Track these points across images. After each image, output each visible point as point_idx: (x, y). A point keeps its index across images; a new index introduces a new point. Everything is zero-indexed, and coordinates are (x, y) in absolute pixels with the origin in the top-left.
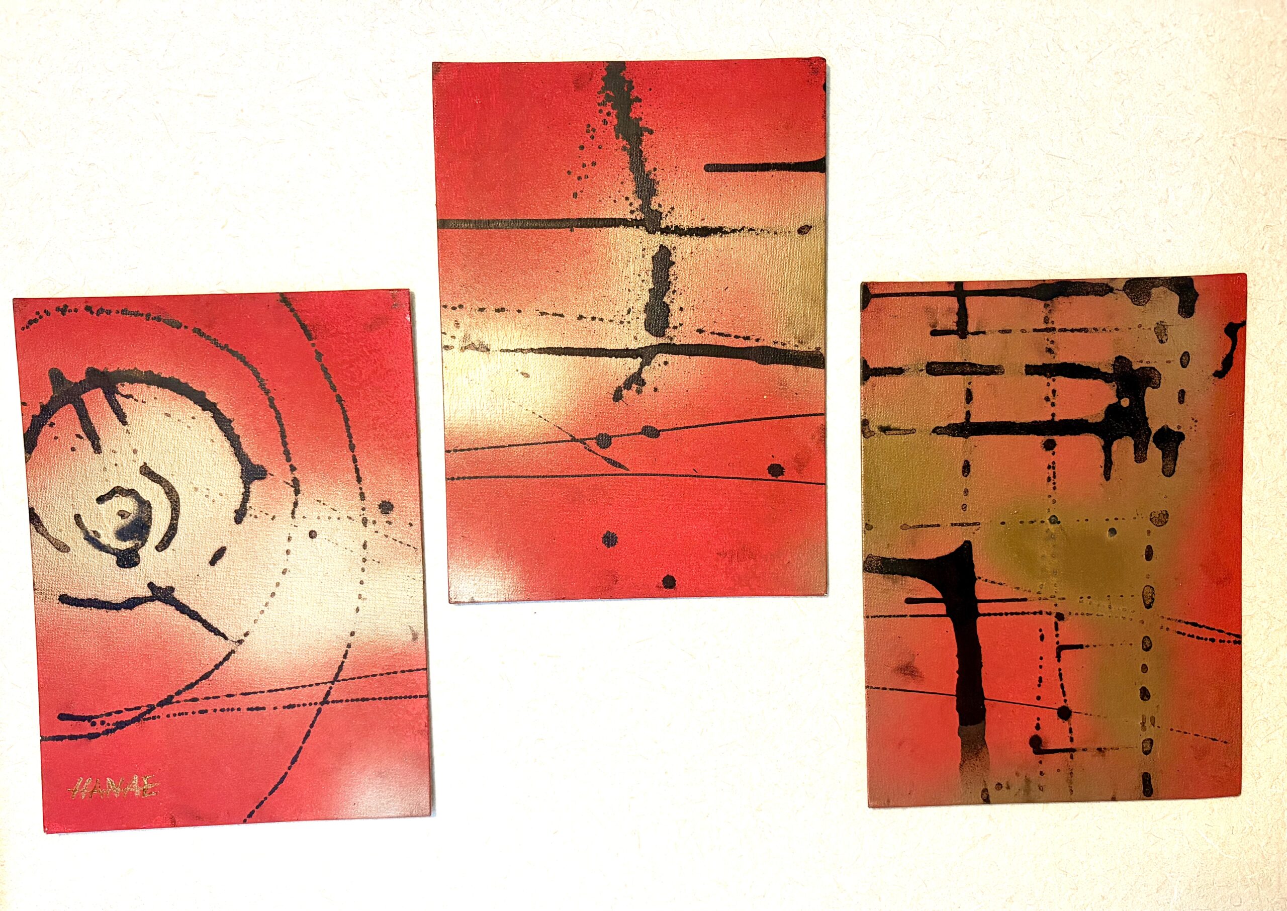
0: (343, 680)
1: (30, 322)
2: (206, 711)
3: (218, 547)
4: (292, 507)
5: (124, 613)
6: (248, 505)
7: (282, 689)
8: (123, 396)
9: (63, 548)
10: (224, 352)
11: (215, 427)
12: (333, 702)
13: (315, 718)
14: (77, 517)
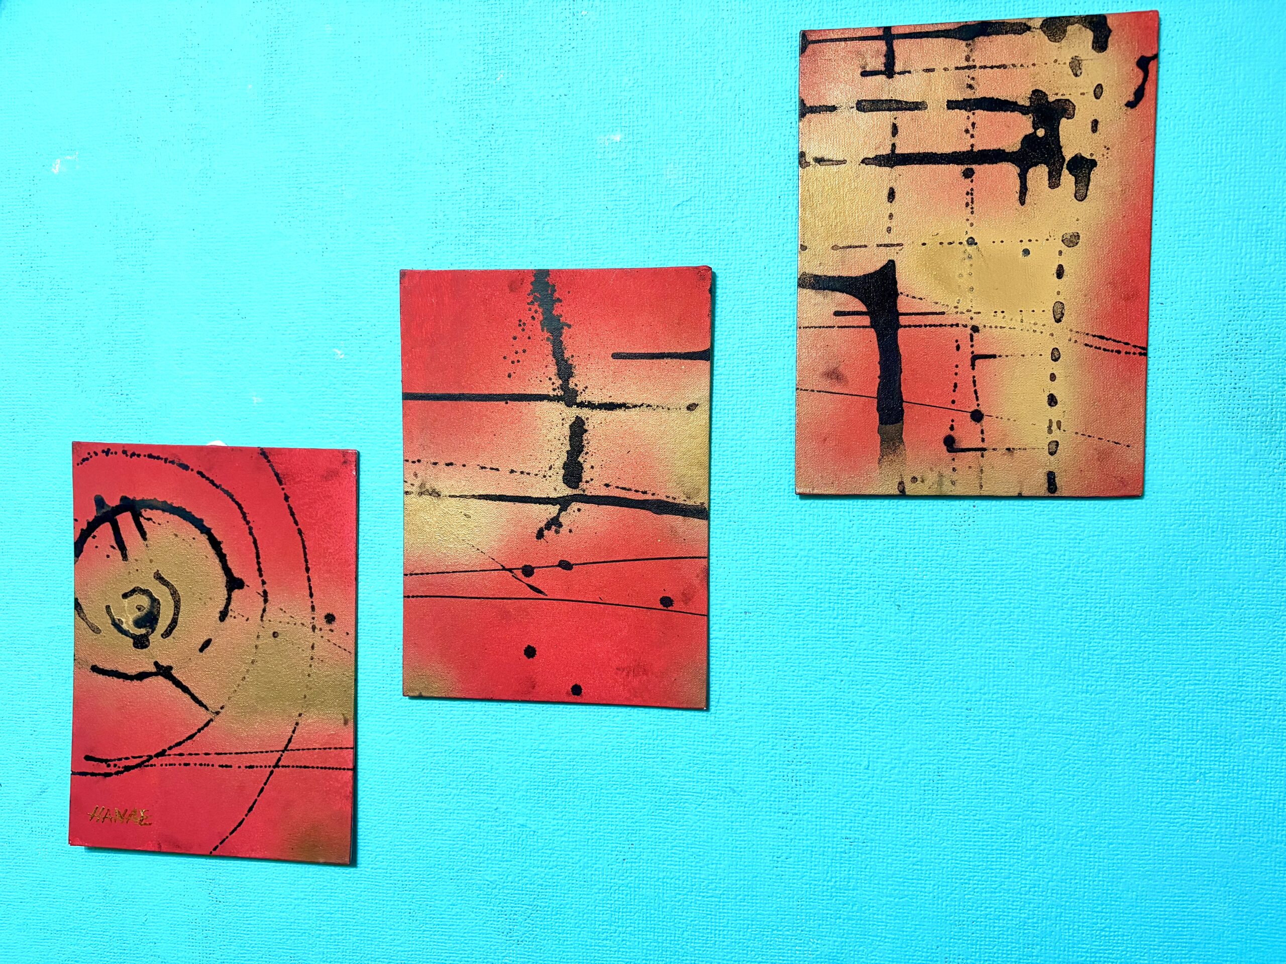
0: (291, 750)
1: (84, 460)
2: (189, 764)
3: (206, 638)
4: (261, 612)
5: (136, 683)
6: (230, 608)
7: (246, 753)
8: (145, 519)
9: (96, 630)
10: (219, 490)
11: (209, 547)
12: (283, 766)
13: (268, 778)
14: (108, 607)
